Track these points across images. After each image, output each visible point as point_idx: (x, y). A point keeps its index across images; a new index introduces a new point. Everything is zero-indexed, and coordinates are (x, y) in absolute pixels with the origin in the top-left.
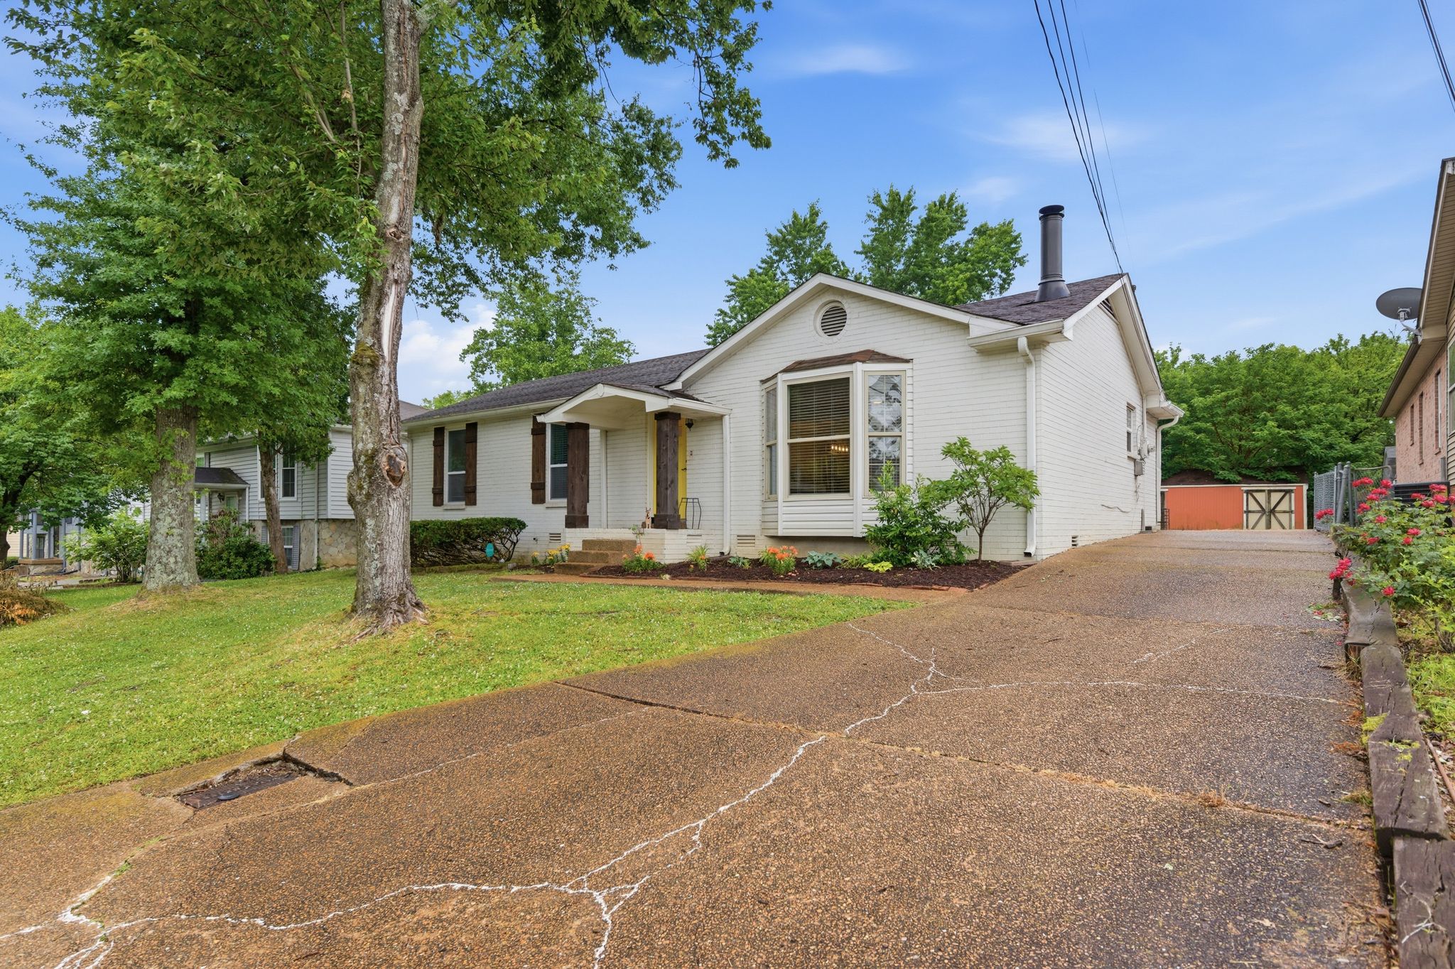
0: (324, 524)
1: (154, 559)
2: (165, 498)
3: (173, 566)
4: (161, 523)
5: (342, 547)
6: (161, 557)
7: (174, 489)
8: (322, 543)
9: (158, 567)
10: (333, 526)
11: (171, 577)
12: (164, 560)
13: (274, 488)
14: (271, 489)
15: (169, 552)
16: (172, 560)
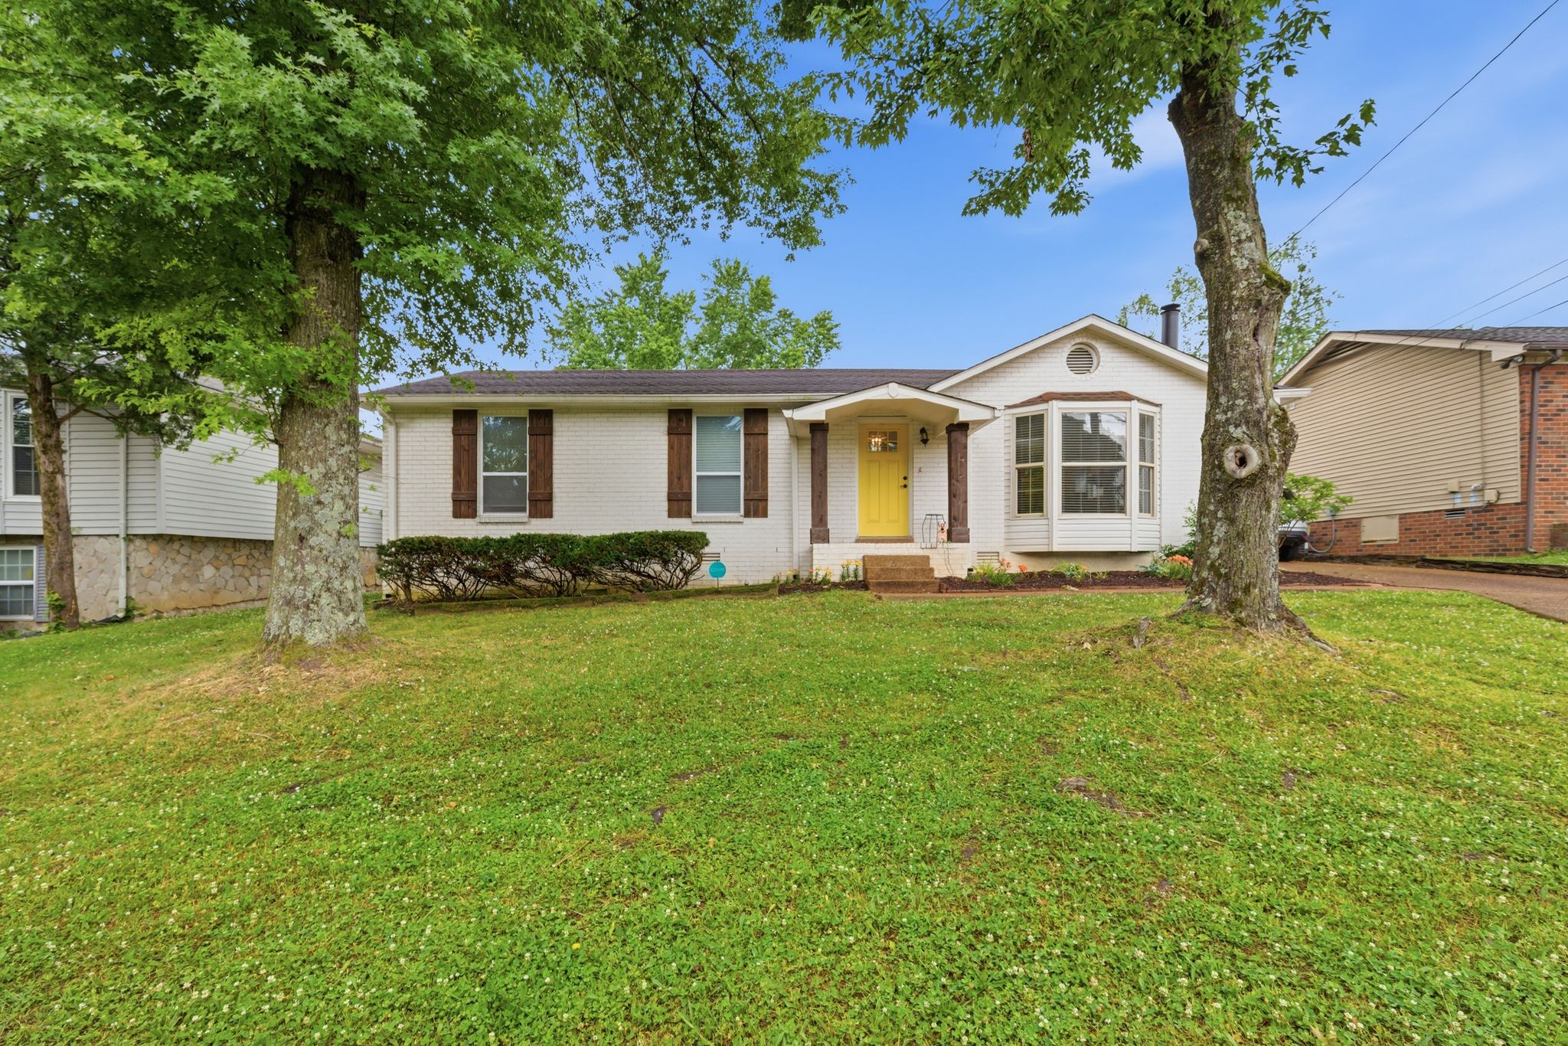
0: (138, 542)
1: (318, 584)
2: (332, 462)
3: (351, 596)
4: (327, 511)
5: (167, 580)
6: (329, 579)
7: (347, 448)
8: (134, 573)
9: (325, 598)
10: (154, 547)
11: (351, 618)
12: (336, 584)
13: (63, 476)
14: (59, 477)
15: (344, 569)
16: (349, 584)
